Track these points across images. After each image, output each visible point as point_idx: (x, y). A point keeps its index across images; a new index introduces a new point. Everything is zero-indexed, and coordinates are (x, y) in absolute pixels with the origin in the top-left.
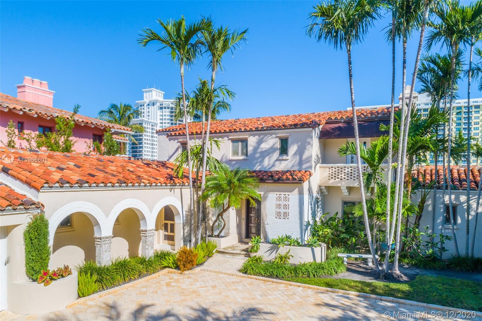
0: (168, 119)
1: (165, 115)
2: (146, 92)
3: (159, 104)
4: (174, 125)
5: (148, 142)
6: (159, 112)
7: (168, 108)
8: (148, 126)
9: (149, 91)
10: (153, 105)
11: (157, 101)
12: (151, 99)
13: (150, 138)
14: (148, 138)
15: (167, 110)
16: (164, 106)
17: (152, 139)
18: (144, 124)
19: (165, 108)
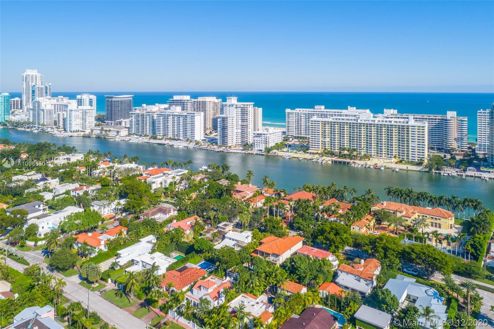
0: (240, 113)
1: (239, 111)
2: (228, 99)
3: (235, 106)
6: (235, 110)
7: (240, 108)
8: (230, 119)
9: (230, 99)
10: (232, 106)
11: (234, 105)
12: (231, 103)
15: (239, 109)
16: (238, 106)
19: (238, 108)
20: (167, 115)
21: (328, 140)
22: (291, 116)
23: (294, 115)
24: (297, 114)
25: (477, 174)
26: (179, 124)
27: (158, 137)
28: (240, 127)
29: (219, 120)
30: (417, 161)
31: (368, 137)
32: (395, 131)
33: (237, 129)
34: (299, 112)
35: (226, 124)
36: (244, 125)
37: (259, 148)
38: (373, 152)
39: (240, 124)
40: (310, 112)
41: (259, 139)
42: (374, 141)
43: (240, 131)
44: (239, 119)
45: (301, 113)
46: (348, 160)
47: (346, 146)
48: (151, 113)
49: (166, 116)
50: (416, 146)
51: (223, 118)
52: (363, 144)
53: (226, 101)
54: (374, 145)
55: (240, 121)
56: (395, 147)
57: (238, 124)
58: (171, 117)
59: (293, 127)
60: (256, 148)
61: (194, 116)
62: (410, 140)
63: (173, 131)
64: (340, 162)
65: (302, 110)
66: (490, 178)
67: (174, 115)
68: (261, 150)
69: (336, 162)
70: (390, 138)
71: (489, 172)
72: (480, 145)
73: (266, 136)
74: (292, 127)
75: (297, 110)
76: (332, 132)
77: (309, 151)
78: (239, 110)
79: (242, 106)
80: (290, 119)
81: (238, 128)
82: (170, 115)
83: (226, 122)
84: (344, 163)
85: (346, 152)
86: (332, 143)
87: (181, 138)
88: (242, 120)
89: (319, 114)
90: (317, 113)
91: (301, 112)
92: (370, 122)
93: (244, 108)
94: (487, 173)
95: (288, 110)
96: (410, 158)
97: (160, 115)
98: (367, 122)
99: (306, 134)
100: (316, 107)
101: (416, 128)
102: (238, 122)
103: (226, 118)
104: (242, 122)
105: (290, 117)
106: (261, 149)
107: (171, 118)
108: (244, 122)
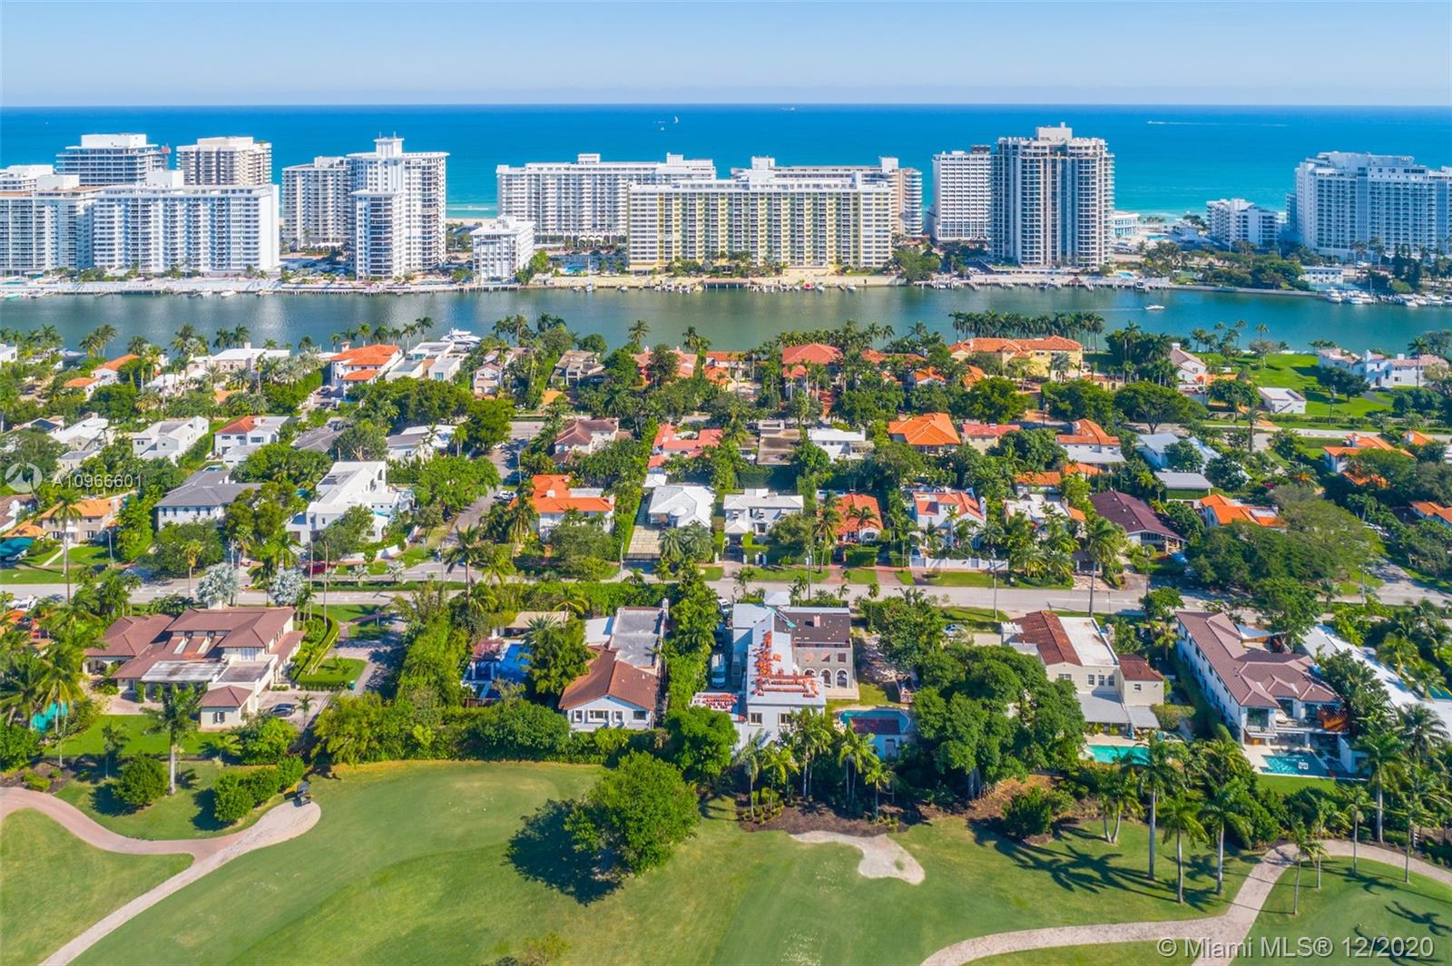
0: (420, 183)
1: (414, 178)
2: (381, 144)
3: (403, 162)
6: (406, 175)
7: (419, 167)
9: (387, 144)
10: (394, 164)
11: (400, 159)
12: (388, 156)
15: (417, 170)
16: (411, 165)
19: (414, 168)
20: (144, 200)
21: (676, 236)
22: (516, 184)
23: (525, 181)
24: (532, 177)
25: (990, 278)
26: (193, 227)
27: (109, 273)
28: (417, 221)
29: (359, 205)
30: (874, 266)
31: (773, 222)
32: (830, 205)
33: (410, 227)
34: (541, 173)
35: (386, 216)
36: (429, 216)
37: (491, 275)
38: (784, 257)
39: (418, 212)
40: (568, 172)
41: (491, 248)
42: (785, 231)
43: (417, 232)
44: (414, 200)
45: (544, 175)
46: (738, 280)
47: (722, 245)
48: (62, 197)
49: (140, 202)
50: (874, 234)
51: (372, 199)
52: (762, 240)
53: (374, 150)
54: (785, 242)
55: (419, 204)
56: (831, 241)
57: (413, 213)
58: (161, 204)
59: (522, 212)
60: (484, 275)
61: (256, 199)
62: (862, 223)
63: (171, 250)
64: (722, 286)
65: (545, 166)
66: (1016, 284)
67: (173, 199)
68: (498, 279)
69: (711, 286)
70: (819, 223)
71: (1008, 273)
72: (945, 224)
73: (512, 239)
74: (520, 213)
75: (532, 168)
76: (688, 216)
77: (632, 268)
78: (417, 174)
79: (424, 163)
80: (513, 191)
81: (413, 224)
82: (156, 200)
83: (386, 211)
84: (732, 286)
85: (723, 262)
86: (687, 243)
87: (202, 269)
88: (425, 201)
90: (592, 172)
91: (546, 171)
92: (775, 189)
93: (429, 168)
94: (1005, 276)
95: (503, 170)
96: (863, 260)
97: (112, 200)
98: (767, 190)
99: (560, 229)
100: (582, 157)
101: (874, 196)
102: (413, 208)
103: (386, 199)
104: (424, 206)
105: (513, 186)
106: (498, 274)
107: (158, 211)
108: (430, 206)
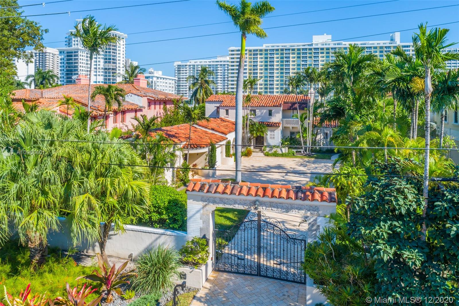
4: (108, 54)
5: (83, 69)
8: (83, 54)
13: (85, 65)
14: (83, 65)
17: (87, 66)
18: (79, 52)
22: (183, 71)
23: (188, 69)
24: (192, 66)
29: (61, 57)
33: (96, 75)
34: (195, 64)
35: (75, 63)
36: (109, 69)
39: (102, 66)
40: (211, 63)
44: (99, 58)
45: (198, 65)
51: (68, 52)
55: (102, 61)
57: (98, 67)
59: (186, 86)
73: (151, 80)
74: (184, 87)
76: (268, 67)
80: (181, 74)
81: (98, 73)
83: (75, 59)
88: (106, 59)
89: (224, 65)
91: (198, 63)
102: (98, 63)
104: (105, 62)
105: (181, 72)
108: (110, 62)
